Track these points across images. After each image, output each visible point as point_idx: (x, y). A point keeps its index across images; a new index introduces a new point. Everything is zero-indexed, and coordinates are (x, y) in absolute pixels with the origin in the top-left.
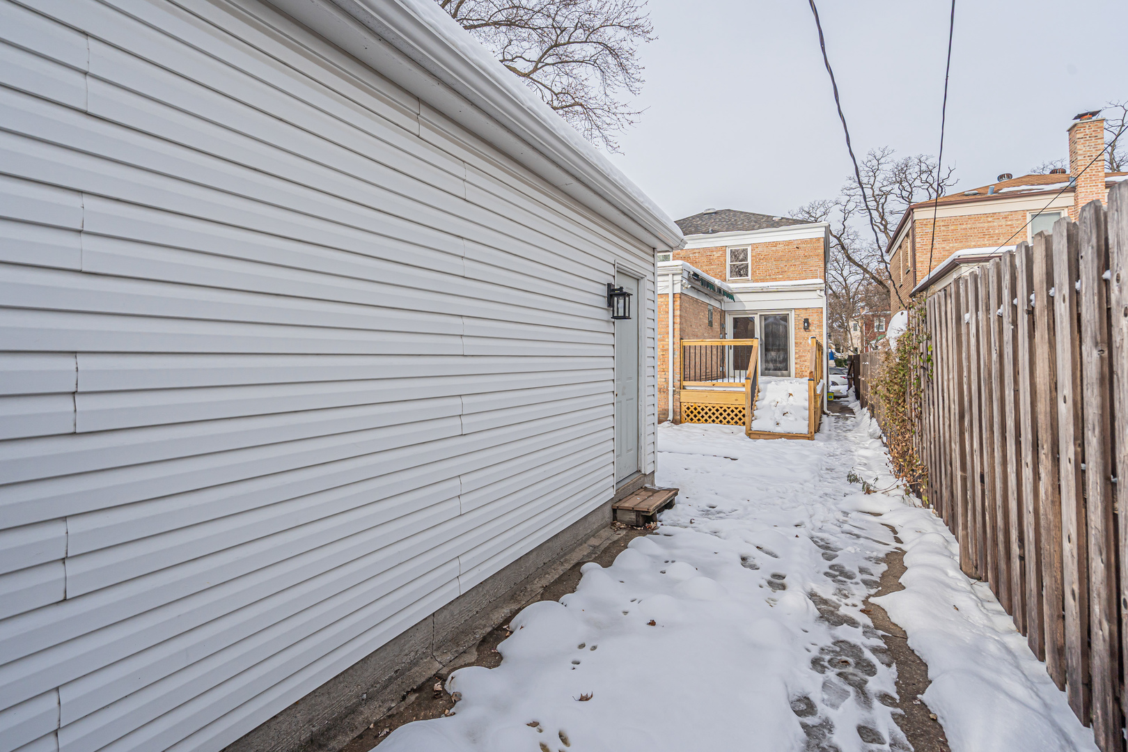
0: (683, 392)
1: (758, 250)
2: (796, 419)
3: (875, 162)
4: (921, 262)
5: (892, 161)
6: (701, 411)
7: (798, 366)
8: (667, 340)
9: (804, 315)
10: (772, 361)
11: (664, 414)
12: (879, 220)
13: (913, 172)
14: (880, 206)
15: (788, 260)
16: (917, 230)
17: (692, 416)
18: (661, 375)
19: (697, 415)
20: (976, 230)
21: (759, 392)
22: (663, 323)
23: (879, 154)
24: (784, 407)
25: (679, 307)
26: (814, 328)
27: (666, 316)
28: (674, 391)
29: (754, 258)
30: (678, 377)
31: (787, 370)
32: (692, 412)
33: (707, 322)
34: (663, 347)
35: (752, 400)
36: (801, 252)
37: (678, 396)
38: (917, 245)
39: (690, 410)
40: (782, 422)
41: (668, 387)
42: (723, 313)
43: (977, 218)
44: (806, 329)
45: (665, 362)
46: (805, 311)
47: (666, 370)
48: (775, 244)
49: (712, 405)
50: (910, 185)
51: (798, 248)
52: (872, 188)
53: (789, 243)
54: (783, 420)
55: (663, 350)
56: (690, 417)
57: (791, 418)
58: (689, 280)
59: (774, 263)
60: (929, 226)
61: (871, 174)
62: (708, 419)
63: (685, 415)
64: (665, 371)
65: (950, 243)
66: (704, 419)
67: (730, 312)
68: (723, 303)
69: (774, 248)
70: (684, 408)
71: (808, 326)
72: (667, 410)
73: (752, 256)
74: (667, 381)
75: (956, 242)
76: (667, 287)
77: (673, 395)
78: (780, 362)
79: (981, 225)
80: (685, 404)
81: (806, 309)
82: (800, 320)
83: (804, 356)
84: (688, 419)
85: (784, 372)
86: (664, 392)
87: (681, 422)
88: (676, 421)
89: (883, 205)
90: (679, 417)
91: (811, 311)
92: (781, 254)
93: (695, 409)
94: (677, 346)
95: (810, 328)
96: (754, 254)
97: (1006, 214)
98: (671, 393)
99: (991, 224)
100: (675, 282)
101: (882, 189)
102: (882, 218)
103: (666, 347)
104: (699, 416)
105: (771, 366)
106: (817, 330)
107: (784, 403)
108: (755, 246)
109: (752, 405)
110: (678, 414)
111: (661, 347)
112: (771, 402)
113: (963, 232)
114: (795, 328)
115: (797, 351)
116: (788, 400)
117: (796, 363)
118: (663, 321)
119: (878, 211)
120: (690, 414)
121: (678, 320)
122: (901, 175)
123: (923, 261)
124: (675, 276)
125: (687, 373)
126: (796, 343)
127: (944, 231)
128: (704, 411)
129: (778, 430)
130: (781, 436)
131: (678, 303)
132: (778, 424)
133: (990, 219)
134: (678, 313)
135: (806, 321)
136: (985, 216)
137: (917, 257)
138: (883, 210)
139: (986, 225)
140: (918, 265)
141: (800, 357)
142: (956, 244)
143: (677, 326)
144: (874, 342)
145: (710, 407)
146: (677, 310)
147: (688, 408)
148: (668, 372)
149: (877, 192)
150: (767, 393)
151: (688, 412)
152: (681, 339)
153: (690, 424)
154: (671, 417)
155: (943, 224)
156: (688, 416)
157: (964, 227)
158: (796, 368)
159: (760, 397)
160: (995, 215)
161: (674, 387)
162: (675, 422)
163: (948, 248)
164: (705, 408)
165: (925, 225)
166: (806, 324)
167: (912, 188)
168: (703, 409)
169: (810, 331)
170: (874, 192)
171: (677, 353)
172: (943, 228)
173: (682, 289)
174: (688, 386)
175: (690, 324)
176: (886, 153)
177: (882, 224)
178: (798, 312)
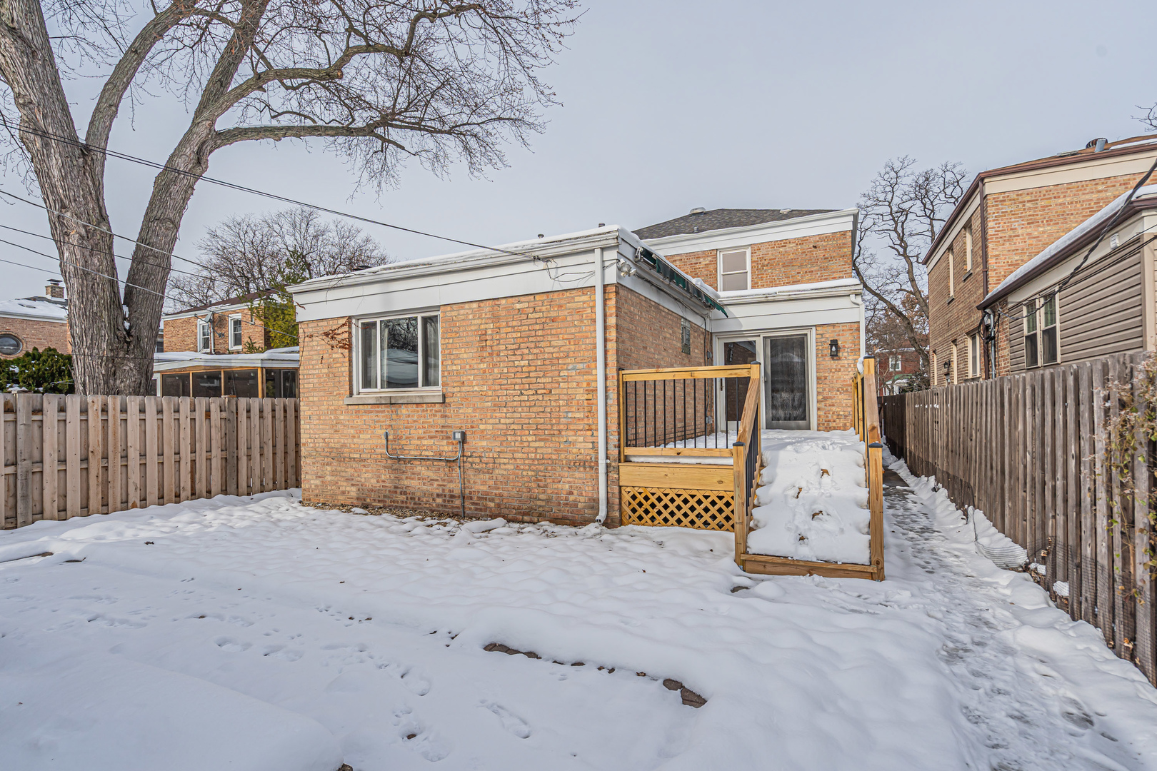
0: (625, 469)
1: (760, 254)
2: (842, 531)
3: (893, 174)
4: (995, 256)
5: (912, 174)
6: (656, 502)
7: (822, 413)
8: (594, 372)
9: (830, 335)
10: (782, 406)
11: (592, 508)
12: (898, 242)
13: (936, 187)
14: (900, 224)
15: (802, 265)
16: (991, 210)
17: (640, 511)
18: (585, 437)
19: (650, 509)
20: (1078, 206)
21: (762, 466)
22: (588, 341)
23: (897, 165)
24: (814, 502)
25: (614, 310)
26: (845, 354)
27: (592, 329)
28: (608, 466)
29: (754, 264)
30: (614, 439)
31: (804, 419)
32: (640, 505)
33: (679, 345)
34: (588, 384)
35: (749, 486)
36: (819, 253)
37: (613, 475)
38: (990, 232)
39: (637, 501)
40: (811, 536)
41: (597, 458)
42: (708, 336)
43: (1080, 186)
44: (834, 356)
45: (591, 412)
46: (831, 329)
47: (593, 427)
48: (784, 243)
49: (676, 491)
50: (932, 202)
51: (815, 247)
52: (889, 206)
53: (803, 240)
54: (813, 530)
55: (588, 392)
56: (637, 514)
57: (828, 524)
58: (636, 263)
59: (783, 269)
60: (1007, 203)
61: (888, 189)
62: (669, 517)
63: (628, 510)
64: (592, 429)
65: (1039, 226)
66: (662, 517)
67: (720, 335)
68: (708, 321)
69: (782, 249)
70: (627, 497)
71: (837, 351)
72: (597, 501)
73: (752, 262)
74: (595, 448)
75: (1048, 225)
76: (593, 273)
77: (607, 473)
78: (794, 408)
79: (1087, 197)
80: (628, 489)
81: (833, 325)
82: (825, 342)
83: (831, 398)
84: (634, 516)
85: (801, 422)
86: (591, 468)
87: (621, 523)
88: (612, 521)
89: (903, 223)
90: (617, 514)
91: (841, 328)
92: (792, 256)
93: (647, 498)
94: (612, 383)
95: (840, 354)
96: (755, 259)
97: (1125, 178)
98: (602, 469)
99: (1101, 195)
100: (607, 264)
101: (901, 206)
102: (902, 240)
103: (593, 384)
104: (653, 512)
105: (781, 413)
106: (850, 358)
107: (814, 492)
108: (756, 248)
109: (748, 495)
110: (617, 507)
111: (585, 385)
112: (786, 489)
113: (1059, 209)
114: (817, 356)
115: (821, 390)
116: (820, 484)
117: (819, 409)
118: (587, 338)
119: (897, 232)
120: (637, 507)
121: (613, 334)
122: (922, 190)
123: (998, 255)
124: (605, 253)
125: (631, 431)
126: (818, 378)
127: (1030, 208)
128: (663, 503)
129: (803, 553)
130: (809, 568)
131: (612, 303)
132: (802, 539)
133: (1100, 188)
134: (612, 321)
135: (834, 343)
136: (1094, 183)
137: (989, 250)
138: (903, 229)
139: (1095, 196)
140: (991, 261)
141: (825, 399)
142: (1049, 228)
143: (612, 346)
144: (891, 382)
145: (672, 495)
146: (611, 315)
147: (634, 497)
148: (597, 430)
149: (895, 209)
150: (779, 471)
151: (634, 504)
152: (620, 369)
153: (636, 527)
154: (602, 515)
155: (1028, 198)
156: (634, 511)
157: (1060, 201)
158: (819, 417)
159: (765, 479)
160: (1109, 181)
161: (607, 458)
162: (609, 523)
163: (1036, 234)
164: (663, 497)
165: (1001, 201)
166: (834, 349)
167: (933, 206)
168: (659, 499)
169: (839, 359)
170: (891, 209)
171: (613, 395)
172: (1028, 205)
173: (619, 277)
174: (634, 456)
175: (641, 345)
176: (906, 164)
177: (901, 246)
178: (821, 330)
